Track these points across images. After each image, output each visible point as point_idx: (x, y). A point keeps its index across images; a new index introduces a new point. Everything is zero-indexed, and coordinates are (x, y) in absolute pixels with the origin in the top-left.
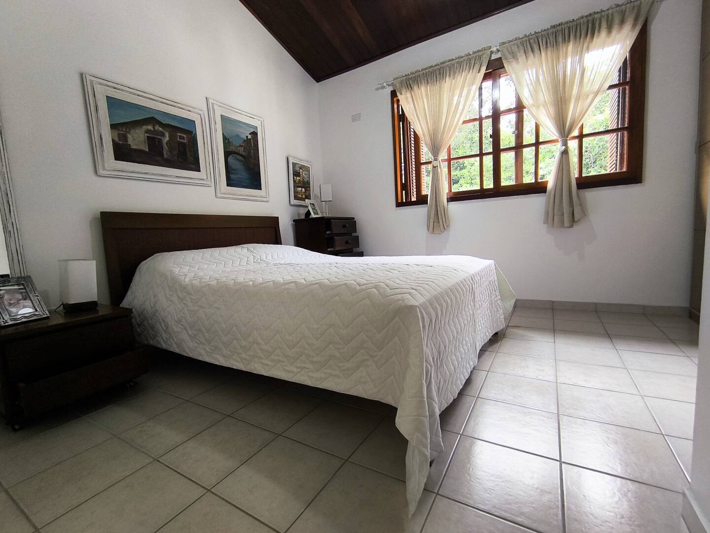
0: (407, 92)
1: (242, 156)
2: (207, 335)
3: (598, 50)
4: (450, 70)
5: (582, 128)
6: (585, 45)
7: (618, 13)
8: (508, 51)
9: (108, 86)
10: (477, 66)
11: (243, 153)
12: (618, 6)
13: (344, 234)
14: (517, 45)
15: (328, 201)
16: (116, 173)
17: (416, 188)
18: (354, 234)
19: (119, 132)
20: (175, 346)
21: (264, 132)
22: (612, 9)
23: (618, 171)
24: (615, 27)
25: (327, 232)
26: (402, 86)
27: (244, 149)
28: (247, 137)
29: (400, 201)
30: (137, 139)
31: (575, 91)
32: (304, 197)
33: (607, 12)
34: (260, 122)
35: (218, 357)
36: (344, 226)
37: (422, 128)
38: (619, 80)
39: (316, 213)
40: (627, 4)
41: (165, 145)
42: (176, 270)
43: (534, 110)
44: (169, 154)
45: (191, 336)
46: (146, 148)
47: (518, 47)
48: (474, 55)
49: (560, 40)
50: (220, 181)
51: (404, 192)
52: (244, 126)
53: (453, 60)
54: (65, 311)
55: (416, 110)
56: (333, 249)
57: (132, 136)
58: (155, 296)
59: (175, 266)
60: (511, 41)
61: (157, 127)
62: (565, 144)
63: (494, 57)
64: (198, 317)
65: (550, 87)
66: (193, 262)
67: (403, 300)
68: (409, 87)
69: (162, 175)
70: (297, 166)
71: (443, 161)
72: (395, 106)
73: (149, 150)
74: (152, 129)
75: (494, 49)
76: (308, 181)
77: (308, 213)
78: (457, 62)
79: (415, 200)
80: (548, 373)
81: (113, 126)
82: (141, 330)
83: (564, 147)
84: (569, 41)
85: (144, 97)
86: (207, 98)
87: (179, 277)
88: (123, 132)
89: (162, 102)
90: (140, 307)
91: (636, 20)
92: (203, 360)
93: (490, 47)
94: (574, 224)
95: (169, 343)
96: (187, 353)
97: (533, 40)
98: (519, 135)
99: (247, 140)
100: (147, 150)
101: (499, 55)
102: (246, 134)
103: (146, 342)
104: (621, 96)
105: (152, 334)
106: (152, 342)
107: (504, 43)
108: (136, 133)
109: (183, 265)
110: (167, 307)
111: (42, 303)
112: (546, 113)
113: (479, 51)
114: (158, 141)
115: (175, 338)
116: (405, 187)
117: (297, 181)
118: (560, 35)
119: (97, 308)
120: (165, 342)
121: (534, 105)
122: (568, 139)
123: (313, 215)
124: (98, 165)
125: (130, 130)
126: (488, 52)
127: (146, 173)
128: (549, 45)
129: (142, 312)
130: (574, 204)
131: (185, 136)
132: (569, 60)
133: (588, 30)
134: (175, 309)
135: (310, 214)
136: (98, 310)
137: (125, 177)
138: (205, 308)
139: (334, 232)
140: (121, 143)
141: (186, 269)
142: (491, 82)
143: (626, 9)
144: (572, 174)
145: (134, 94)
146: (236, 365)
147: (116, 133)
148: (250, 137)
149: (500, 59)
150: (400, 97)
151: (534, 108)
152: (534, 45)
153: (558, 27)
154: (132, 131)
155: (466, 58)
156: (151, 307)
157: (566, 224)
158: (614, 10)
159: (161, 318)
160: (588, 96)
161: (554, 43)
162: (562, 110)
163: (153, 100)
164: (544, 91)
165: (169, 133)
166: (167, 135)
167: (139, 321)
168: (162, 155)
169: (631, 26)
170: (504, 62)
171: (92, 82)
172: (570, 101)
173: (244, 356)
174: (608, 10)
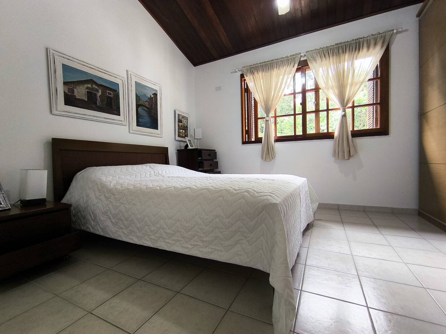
0: (250, 75)
1: (147, 108)
2: (125, 222)
3: (362, 59)
4: (277, 65)
5: (353, 102)
6: (355, 56)
7: (373, 39)
8: (311, 56)
9: (64, 57)
10: (292, 64)
11: (148, 106)
12: (373, 35)
13: (209, 160)
14: (316, 53)
15: (199, 139)
16: (64, 113)
17: (255, 133)
18: (215, 160)
19: (69, 87)
20: (100, 230)
21: (161, 94)
22: (370, 36)
23: (374, 128)
24: (372, 47)
25: (199, 158)
26: (248, 72)
27: (149, 103)
28: (151, 96)
29: (244, 141)
30: (81, 92)
31: (350, 81)
32: (184, 135)
33: (367, 38)
34: (159, 87)
35: (133, 238)
36: (209, 155)
37: (259, 97)
38: (374, 76)
39: (192, 146)
40: (378, 34)
41: (99, 98)
42: (104, 179)
43: (326, 91)
44: (100, 103)
45: (114, 223)
46: (86, 98)
47: (317, 54)
48: (291, 57)
49: (341, 52)
50: (132, 123)
51: (247, 135)
52: (149, 89)
53: (278, 59)
54: (22, 205)
55: (256, 86)
56: (202, 169)
57: (78, 91)
58: (87, 196)
59: (103, 176)
60: (312, 51)
61: (94, 86)
62: (344, 111)
63: (302, 59)
64: (120, 210)
65: (335, 78)
66: (114, 173)
67: (267, 200)
68: (252, 72)
69: (95, 116)
70: (181, 116)
71: (272, 117)
72: (243, 83)
73: (88, 100)
74: (91, 87)
75: (303, 55)
76: (187, 126)
77: (187, 146)
78: (281, 61)
79: (254, 140)
80: (345, 249)
81: (65, 83)
82: (75, 219)
83: (344, 113)
84: (346, 53)
85: (87, 66)
86: (127, 70)
87: (106, 183)
88: (72, 87)
89: (98, 71)
90: (75, 203)
91: (383, 43)
92: (121, 240)
93: (300, 53)
94: (350, 158)
95: (96, 228)
96: (109, 235)
97: (325, 51)
98: (317, 104)
99: (151, 98)
100: (87, 100)
101: (305, 58)
102: (150, 94)
103: (78, 228)
104: (375, 85)
105: (84, 223)
106: (83, 228)
107: (308, 51)
108: (80, 88)
109: (108, 175)
110: (96, 203)
111: (6, 199)
112: (333, 92)
113: (293, 55)
114: (94, 95)
115: (101, 225)
116: (248, 132)
117: (180, 126)
118: (341, 49)
119: (46, 203)
120: (93, 228)
121: (326, 88)
122: (346, 108)
123: (190, 147)
124: (53, 108)
125: (76, 87)
126: (299, 56)
127: (85, 115)
128: (334, 54)
129: (77, 207)
130: (350, 145)
131: (112, 93)
132: (346, 63)
133: (356, 47)
134: (102, 205)
135: (188, 146)
136: (46, 205)
137: (71, 116)
138: (125, 204)
139: (203, 158)
140: (69, 94)
141: (110, 178)
142: (301, 73)
143: (377, 38)
144: (349, 128)
145: (80, 64)
146: (146, 244)
147: (67, 87)
148: (152, 96)
149: (306, 60)
150: (246, 78)
151: (326, 89)
152: (326, 53)
153: (339, 45)
154: (77, 87)
155: (286, 58)
156: (84, 203)
157: (346, 157)
158: (370, 37)
159: (91, 210)
160: (357, 84)
161: (338, 53)
162: (342, 91)
163: (93, 69)
164: (332, 81)
165: (101, 90)
166: (100, 91)
167: (74, 212)
168: (96, 104)
169: (380, 47)
170: (308, 62)
171: (53, 54)
172: (347, 86)
173: (152, 237)
174: (367, 37)
